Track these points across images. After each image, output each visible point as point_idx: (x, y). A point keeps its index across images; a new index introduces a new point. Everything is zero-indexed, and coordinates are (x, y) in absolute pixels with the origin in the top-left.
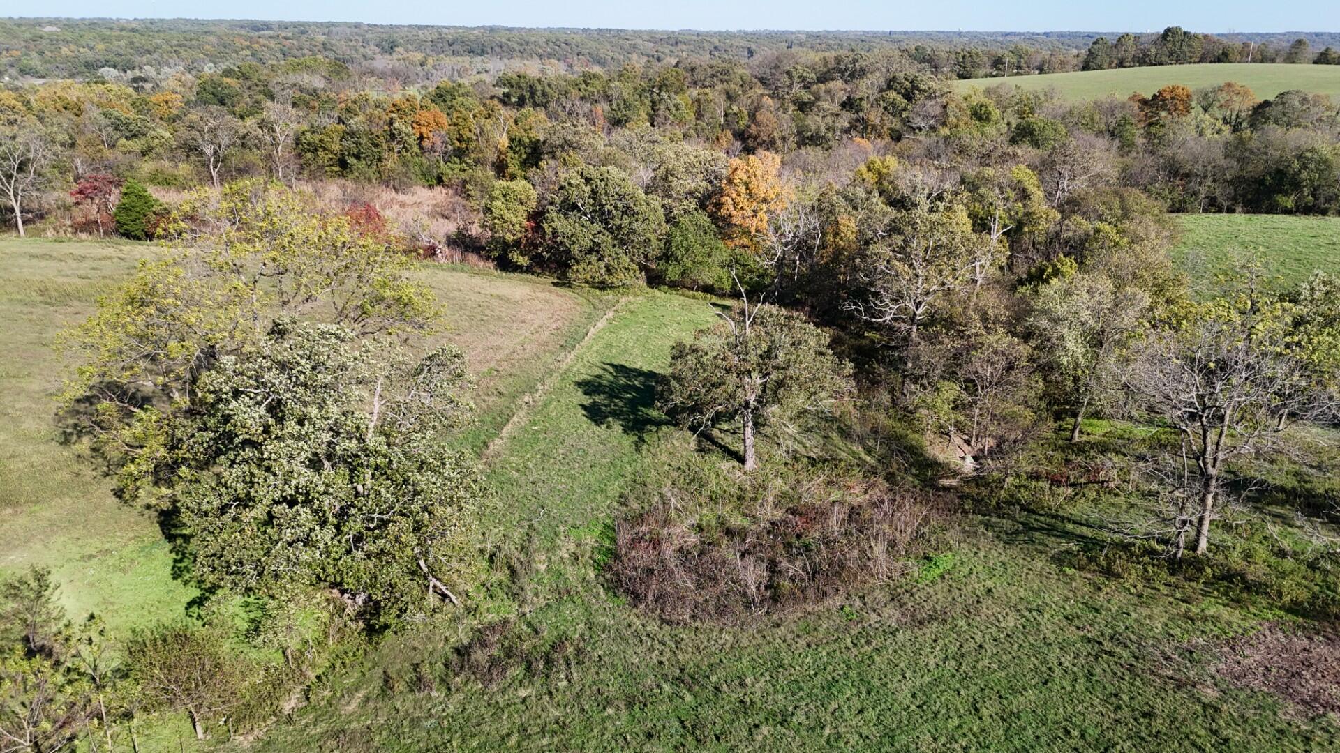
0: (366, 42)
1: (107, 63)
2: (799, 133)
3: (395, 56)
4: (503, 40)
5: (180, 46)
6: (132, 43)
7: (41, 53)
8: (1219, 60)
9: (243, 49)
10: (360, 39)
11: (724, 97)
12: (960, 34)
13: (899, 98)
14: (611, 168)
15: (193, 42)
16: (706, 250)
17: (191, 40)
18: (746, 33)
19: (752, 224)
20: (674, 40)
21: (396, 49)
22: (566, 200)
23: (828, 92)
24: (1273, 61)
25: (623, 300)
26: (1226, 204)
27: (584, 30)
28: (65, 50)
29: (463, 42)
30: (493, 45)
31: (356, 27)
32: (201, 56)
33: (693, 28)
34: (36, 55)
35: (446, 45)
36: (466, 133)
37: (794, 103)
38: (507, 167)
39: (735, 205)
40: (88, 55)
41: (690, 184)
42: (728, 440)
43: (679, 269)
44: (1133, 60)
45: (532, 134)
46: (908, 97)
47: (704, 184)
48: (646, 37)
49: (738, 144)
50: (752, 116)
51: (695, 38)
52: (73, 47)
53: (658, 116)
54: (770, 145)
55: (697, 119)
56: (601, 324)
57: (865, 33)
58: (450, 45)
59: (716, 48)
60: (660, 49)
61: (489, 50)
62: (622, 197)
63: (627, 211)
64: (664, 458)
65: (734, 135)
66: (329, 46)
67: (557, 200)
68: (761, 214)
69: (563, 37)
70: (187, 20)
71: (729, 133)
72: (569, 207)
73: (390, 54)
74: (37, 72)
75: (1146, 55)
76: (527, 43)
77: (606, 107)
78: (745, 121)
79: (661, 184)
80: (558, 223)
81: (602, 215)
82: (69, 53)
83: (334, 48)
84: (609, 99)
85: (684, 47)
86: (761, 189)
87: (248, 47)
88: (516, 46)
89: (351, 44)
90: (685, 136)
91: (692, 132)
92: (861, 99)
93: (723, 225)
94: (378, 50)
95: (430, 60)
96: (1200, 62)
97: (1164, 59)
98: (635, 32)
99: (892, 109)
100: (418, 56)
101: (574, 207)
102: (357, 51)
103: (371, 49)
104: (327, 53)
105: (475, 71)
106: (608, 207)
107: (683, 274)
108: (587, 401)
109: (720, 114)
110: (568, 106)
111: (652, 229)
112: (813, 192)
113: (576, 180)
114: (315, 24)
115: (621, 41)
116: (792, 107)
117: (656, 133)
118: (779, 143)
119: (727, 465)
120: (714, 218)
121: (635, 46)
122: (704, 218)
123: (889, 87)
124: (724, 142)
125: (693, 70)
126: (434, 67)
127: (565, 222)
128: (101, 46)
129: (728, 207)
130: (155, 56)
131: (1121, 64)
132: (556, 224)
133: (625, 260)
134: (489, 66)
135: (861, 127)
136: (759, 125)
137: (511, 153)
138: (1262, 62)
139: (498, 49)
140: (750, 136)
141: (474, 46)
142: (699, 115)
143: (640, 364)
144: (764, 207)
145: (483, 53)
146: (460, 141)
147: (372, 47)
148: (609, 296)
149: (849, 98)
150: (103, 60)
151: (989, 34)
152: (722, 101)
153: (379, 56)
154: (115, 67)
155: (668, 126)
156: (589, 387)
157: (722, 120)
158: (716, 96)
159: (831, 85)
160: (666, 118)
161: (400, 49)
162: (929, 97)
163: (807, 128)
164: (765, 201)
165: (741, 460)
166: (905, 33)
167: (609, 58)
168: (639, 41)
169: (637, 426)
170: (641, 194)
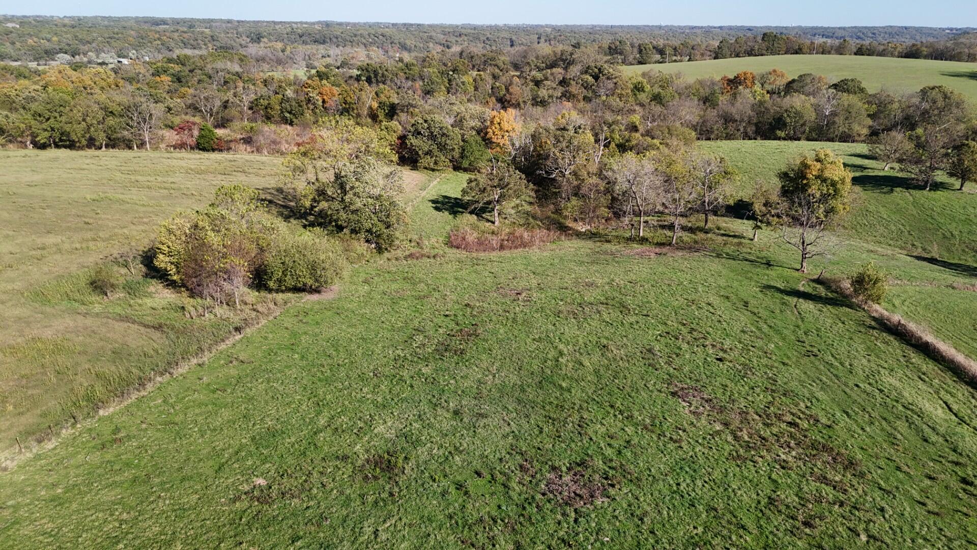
0: (239, 35)
1: (61, 51)
2: (533, 99)
3: (262, 45)
4: (338, 33)
5: (111, 38)
6: (76, 36)
7: (13, 43)
8: (796, 53)
9: (155, 40)
10: (235, 32)
11: (491, 77)
12: (660, 27)
13: (590, 78)
14: (436, 115)
15: (120, 35)
16: (480, 153)
17: (117, 34)
18: (509, 28)
19: (502, 142)
20: (458, 32)
21: (262, 39)
22: (416, 130)
23: (552, 74)
24: (829, 53)
25: (443, 175)
26: (753, 136)
27: (393, 24)
28: (30, 41)
29: (310, 34)
30: (332, 36)
31: (228, 22)
32: (127, 45)
33: (472, 23)
34: (9, 44)
35: (298, 36)
36: (348, 99)
37: (532, 81)
38: (378, 116)
39: (494, 133)
40: (47, 45)
41: (472, 123)
42: (489, 218)
43: (468, 163)
44: (745, 52)
45: (391, 100)
46: (596, 78)
47: (480, 123)
48: (438, 31)
49: (499, 105)
50: (507, 89)
51: (473, 31)
52: (35, 39)
53: (452, 88)
54: (517, 106)
55: (475, 90)
56: (435, 182)
57: (594, 27)
58: (301, 37)
59: (487, 38)
60: (449, 39)
61: (328, 41)
62: (441, 128)
63: (443, 135)
64: (465, 221)
65: (496, 100)
66: (215, 38)
67: (412, 130)
68: (505, 137)
69: (380, 31)
70: (105, 17)
71: (494, 99)
72: (418, 133)
73: (259, 43)
74: (11, 57)
75: (752, 50)
76: (355, 36)
77: (421, 83)
78: (503, 92)
79: (459, 122)
80: (413, 141)
81: (432, 137)
82: (33, 44)
83: (219, 39)
84: (422, 78)
85: (466, 38)
86: (506, 126)
87: (159, 39)
88: (348, 38)
89: (229, 35)
90: (469, 100)
91: (473, 98)
92: (570, 79)
93: (488, 142)
94: (248, 40)
95: (288, 48)
96: (785, 53)
97: (764, 52)
98: (430, 26)
99: (586, 87)
100: (279, 45)
101: (419, 133)
102: (235, 41)
103: (244, 40)
104: (215, 43)
105: (320, 55)
106: (435, 133)
107: (470, 164)
108: (434, 205)
109: (489, 87)
110: (399, 84)
111: (455, 142)
112: (532, 127)
113: (421, 121)
114: (198, 20)
115: (421, 34)
116: (531, 84)
117: (453, 98)
118: (522, 105)
119: (488, 224)
120: (484, 139)
121: (431, 37)
122: (479, 139)
123: (586, 72)
124: (491, 104)
125: (472, 57)
126: (291, 53)
127: (416, 141)
128: (55, 39)
129: (490, 134)
130: (94, 45)
131: (737, 56)
132: (412, 141)
133: (443, 158)
134: (331, 52)
135: (568, 96)
136: (511, 94)
137: (380, 110)
138: (823, 53)
139: (335, 40)
140: (506, 101)
141: (318, 37)
142: (476, 89)
143: (453, 196)
144: (507, 134)
145: (324, 42)
146: (345, 104)
147: (244, 38)
148: (437, 173)
149: (564, 78)
150: (57, 48)
151: (680, 27)
152: (490, 80)
153: (250, 45)
154: (66, 53)
155: (458, 94)
156: (433, 202)
157: (490, 91)
158: (487, 76)
159: (554, 70)
160: (457, 90)
161: (265, 40)
162: (608, 78)
163: (538, 96)
164: (507, 131)
165: (493, 223)
166: (622, 27)
167: (413, 46)
168: (434, 34)
169: (454, 213)
170: (450, 127)
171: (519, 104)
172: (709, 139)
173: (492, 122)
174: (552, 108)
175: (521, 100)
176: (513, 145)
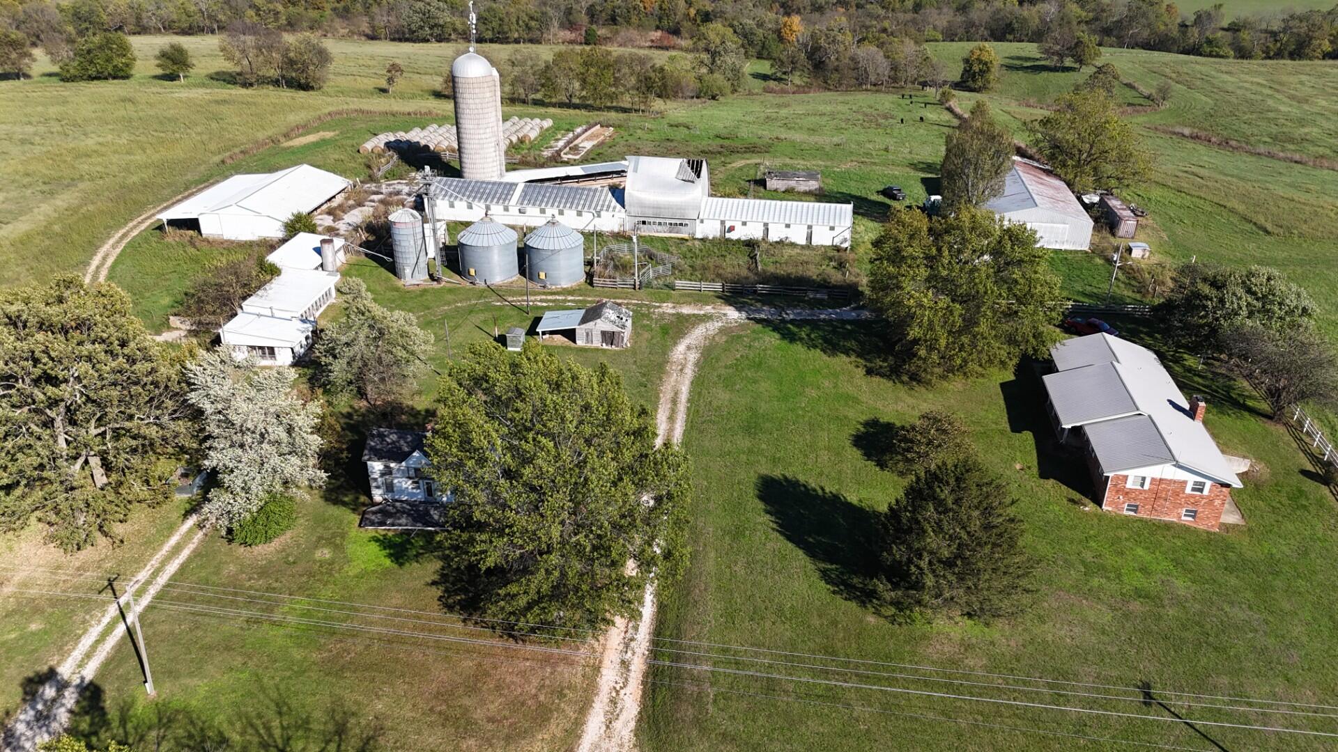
171: (799, 9)
172: (953, 40)
173: (785, 26)
174: (828, 13)
175: (801, 6)
176: (798, 41)
